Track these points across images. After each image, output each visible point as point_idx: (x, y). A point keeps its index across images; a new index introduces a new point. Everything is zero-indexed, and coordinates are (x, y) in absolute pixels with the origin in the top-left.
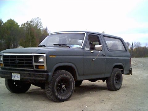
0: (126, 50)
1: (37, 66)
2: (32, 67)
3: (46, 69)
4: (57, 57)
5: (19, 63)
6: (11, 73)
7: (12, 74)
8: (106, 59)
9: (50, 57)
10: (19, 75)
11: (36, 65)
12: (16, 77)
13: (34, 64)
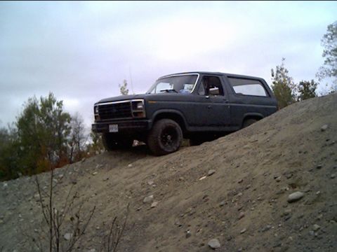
0: (270, 96)
1: (136, 114)
2: (130, 115)
3: (144, 116)
4: (158, 102)
5: (116, 113)
6: (108, 125)
7: (110, 126)
8: (231, 106)
9: (150, 102)
10: (117, 126)
11: (134, 113)
12: (114, 129)
13: (133, 111)
